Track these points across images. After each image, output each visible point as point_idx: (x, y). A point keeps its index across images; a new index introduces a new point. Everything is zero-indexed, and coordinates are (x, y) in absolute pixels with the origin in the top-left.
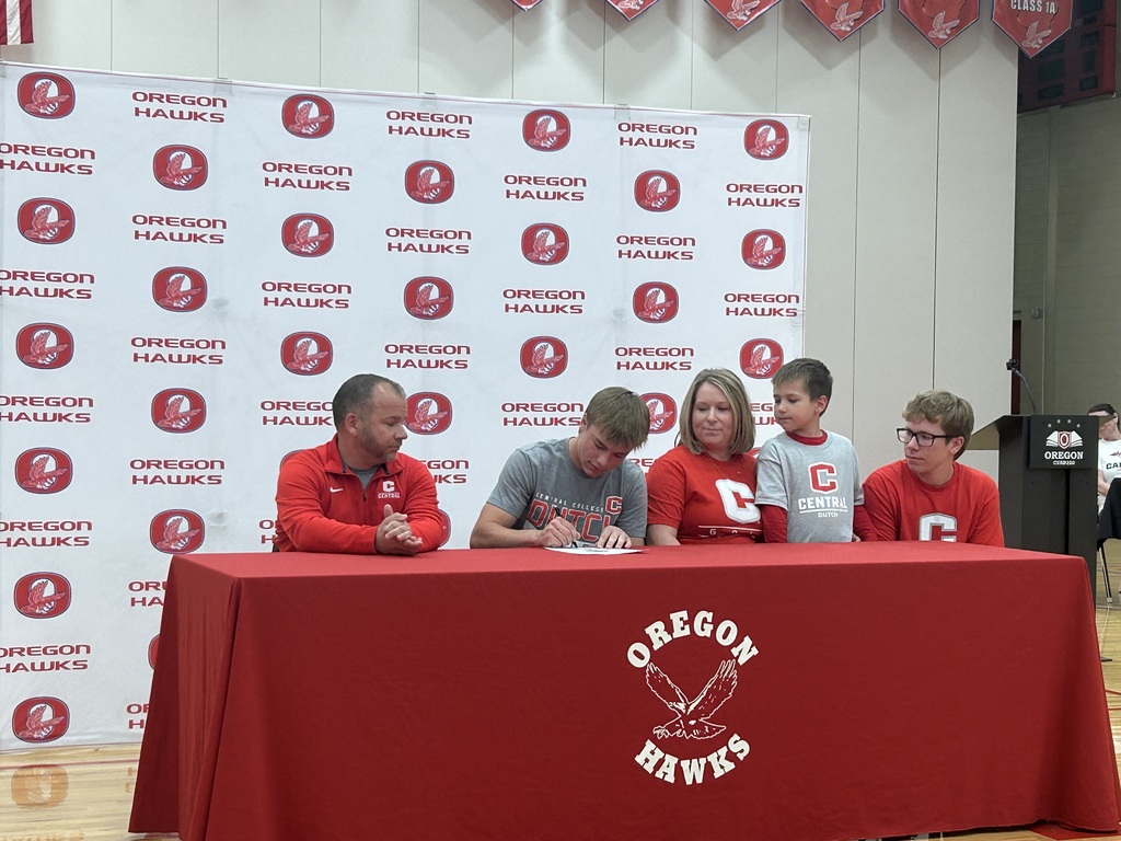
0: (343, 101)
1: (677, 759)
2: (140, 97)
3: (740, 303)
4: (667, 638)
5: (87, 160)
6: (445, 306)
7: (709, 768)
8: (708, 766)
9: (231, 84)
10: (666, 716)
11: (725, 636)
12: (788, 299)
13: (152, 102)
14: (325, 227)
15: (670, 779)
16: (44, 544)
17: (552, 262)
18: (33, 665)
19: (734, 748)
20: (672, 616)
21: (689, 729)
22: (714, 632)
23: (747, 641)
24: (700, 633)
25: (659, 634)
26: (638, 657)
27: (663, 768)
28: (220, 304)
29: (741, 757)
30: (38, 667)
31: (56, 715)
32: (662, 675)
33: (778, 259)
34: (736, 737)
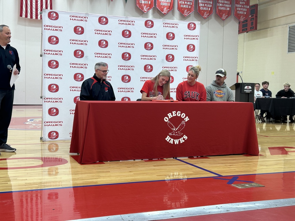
0: (109, 18)
1: (173, 139)
2: (71, 16)
3: (186, 58)
4: (172, 116)
5: (61, 28)
6: (129, 58)
8: (179, 141)
9: (88, 14)
10: (171, 131)
11: (183, 116)
12: (196, 58)
13: (73, 17)
14: (107, 42)
15: (172, 143)
16: (54, 102)
17: (150, 50)
18: (52, 125)
19: (184, 138)
20: (173, 112)
21: (176, 134)
22: (181, 115)
23: (187, 117)
24: (178, 116)
25: (170, 115)
26: (166, 120)
27: (171, 141)
28: (87, 57)
29: (186, 139)
30: (53, 125)
31: (56, 134)
32: (171, 123)
33: (194, 50)
34: (185, 135)
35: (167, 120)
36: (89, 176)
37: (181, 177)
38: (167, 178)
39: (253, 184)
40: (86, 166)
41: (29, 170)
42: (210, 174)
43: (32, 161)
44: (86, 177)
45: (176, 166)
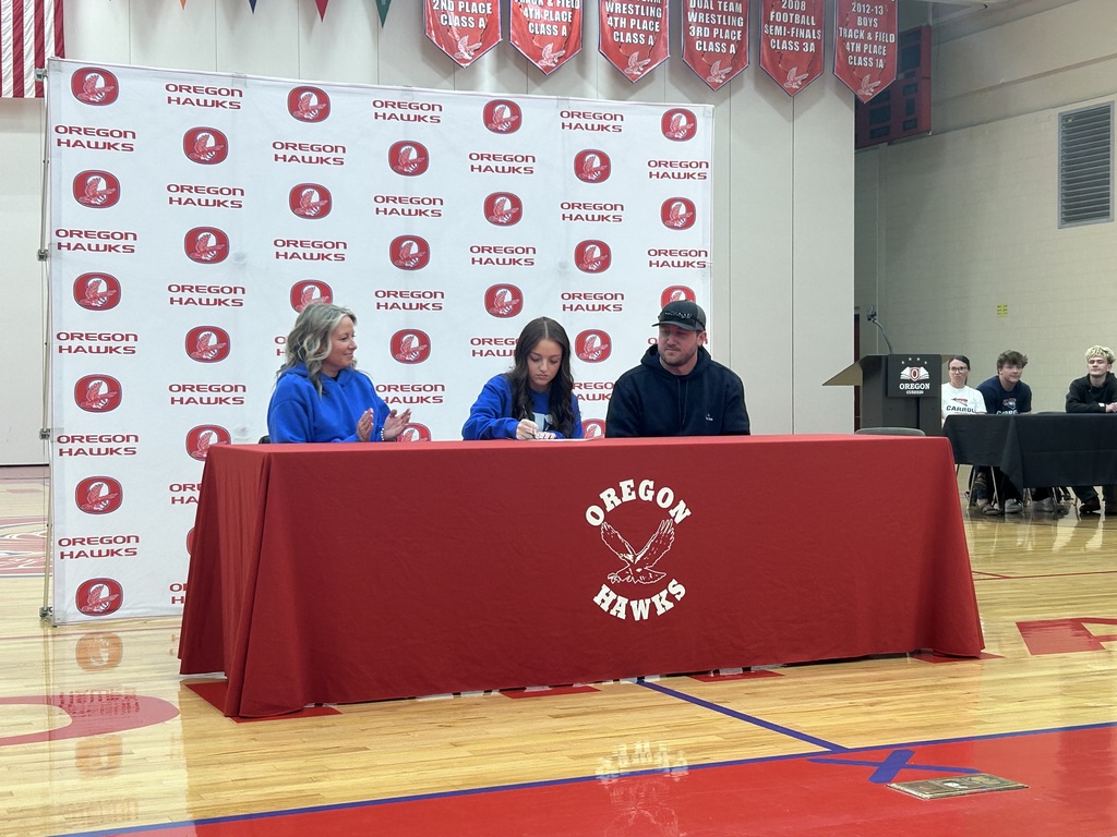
0: (337, 92)
1: (627, 600)
2: (172, 88)
3: (660, 257)
4: (618, 502)
5: (129, 140)
6: (423, 259)
7: (653, 607)
8: (652, 605)
9: (246, 78)
10: (618, 565)
11: (664, 501)
12: (698, 253)
13: (182, 93)
14: (325, 195)
15: (622, 615)
16: (99, 453)
17: (508, 223)
18: (92, 552)
19: (673, 591)
20: (621, 484)
21: (637, 576)
22: (655, 497)
23: (682, 504)
24: (644, 498)
25: (611, 499)
26: (594, 517)
27: (616, 607)
28: (240, 257)
29: (678, 598)
30: (96, 554)
31: (111, 593)
32: (614, 531)
33: (690, 222)
34: (674, 582)
35: (597, 517)
36: (278, 770)
37: (663, 762)
38: (604, 768)
39: (977, 779)
40: (259, 728)
41: (14, 754)
42: (794, 745)
43: (23, 712)
44: (268, 774)
45: (645, 715)
